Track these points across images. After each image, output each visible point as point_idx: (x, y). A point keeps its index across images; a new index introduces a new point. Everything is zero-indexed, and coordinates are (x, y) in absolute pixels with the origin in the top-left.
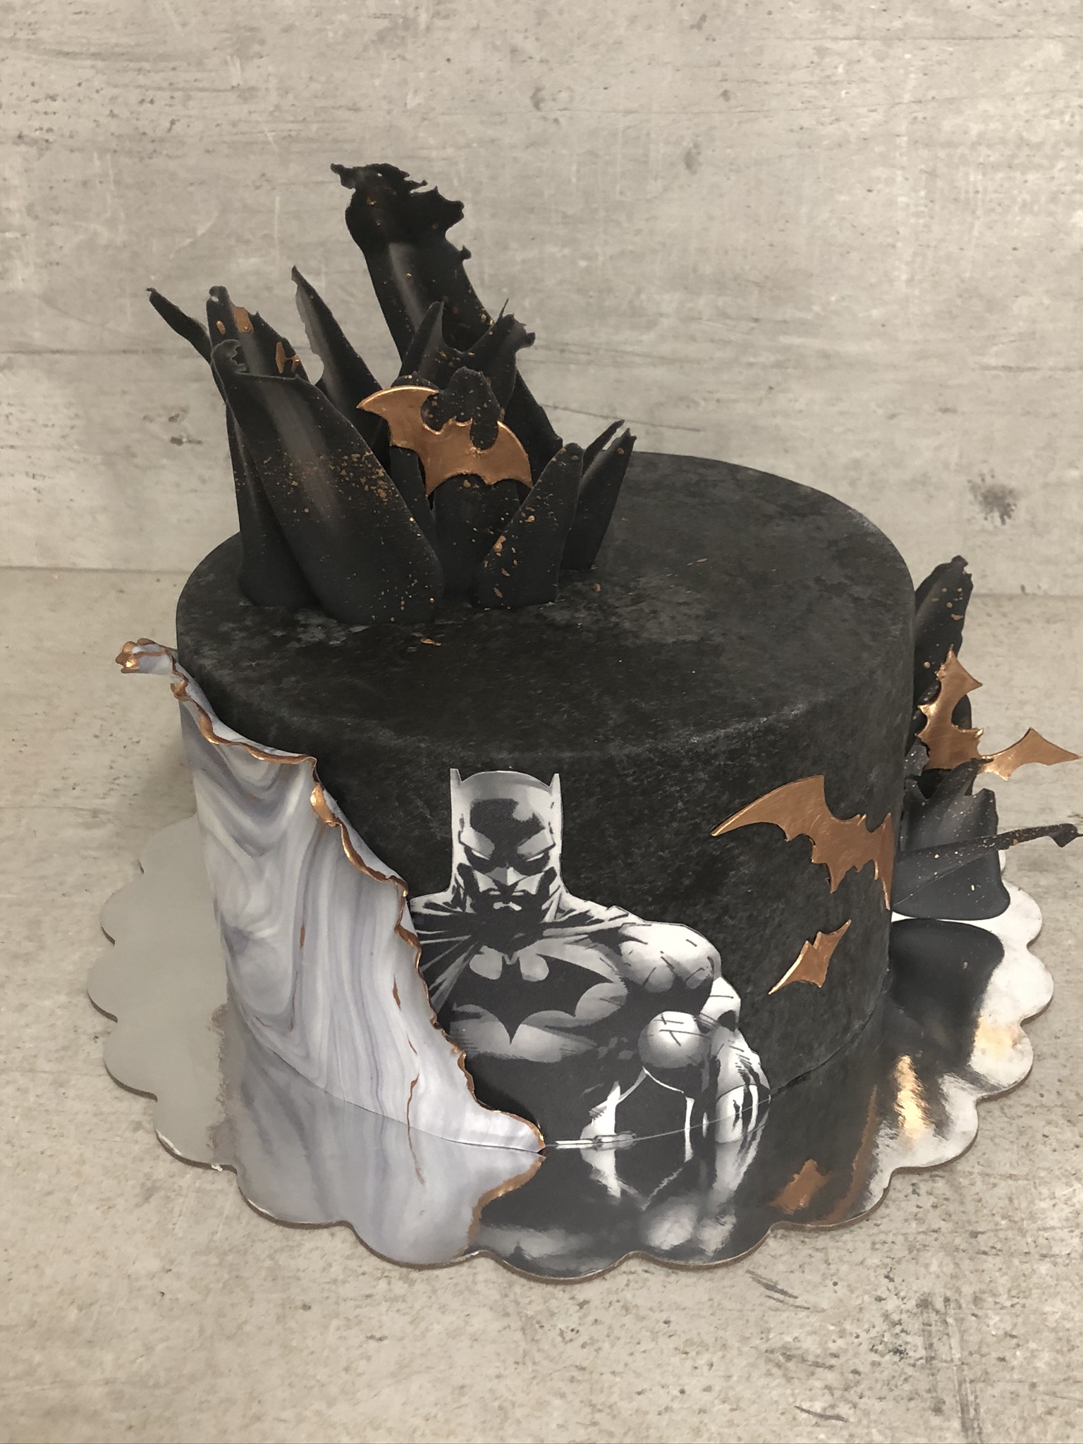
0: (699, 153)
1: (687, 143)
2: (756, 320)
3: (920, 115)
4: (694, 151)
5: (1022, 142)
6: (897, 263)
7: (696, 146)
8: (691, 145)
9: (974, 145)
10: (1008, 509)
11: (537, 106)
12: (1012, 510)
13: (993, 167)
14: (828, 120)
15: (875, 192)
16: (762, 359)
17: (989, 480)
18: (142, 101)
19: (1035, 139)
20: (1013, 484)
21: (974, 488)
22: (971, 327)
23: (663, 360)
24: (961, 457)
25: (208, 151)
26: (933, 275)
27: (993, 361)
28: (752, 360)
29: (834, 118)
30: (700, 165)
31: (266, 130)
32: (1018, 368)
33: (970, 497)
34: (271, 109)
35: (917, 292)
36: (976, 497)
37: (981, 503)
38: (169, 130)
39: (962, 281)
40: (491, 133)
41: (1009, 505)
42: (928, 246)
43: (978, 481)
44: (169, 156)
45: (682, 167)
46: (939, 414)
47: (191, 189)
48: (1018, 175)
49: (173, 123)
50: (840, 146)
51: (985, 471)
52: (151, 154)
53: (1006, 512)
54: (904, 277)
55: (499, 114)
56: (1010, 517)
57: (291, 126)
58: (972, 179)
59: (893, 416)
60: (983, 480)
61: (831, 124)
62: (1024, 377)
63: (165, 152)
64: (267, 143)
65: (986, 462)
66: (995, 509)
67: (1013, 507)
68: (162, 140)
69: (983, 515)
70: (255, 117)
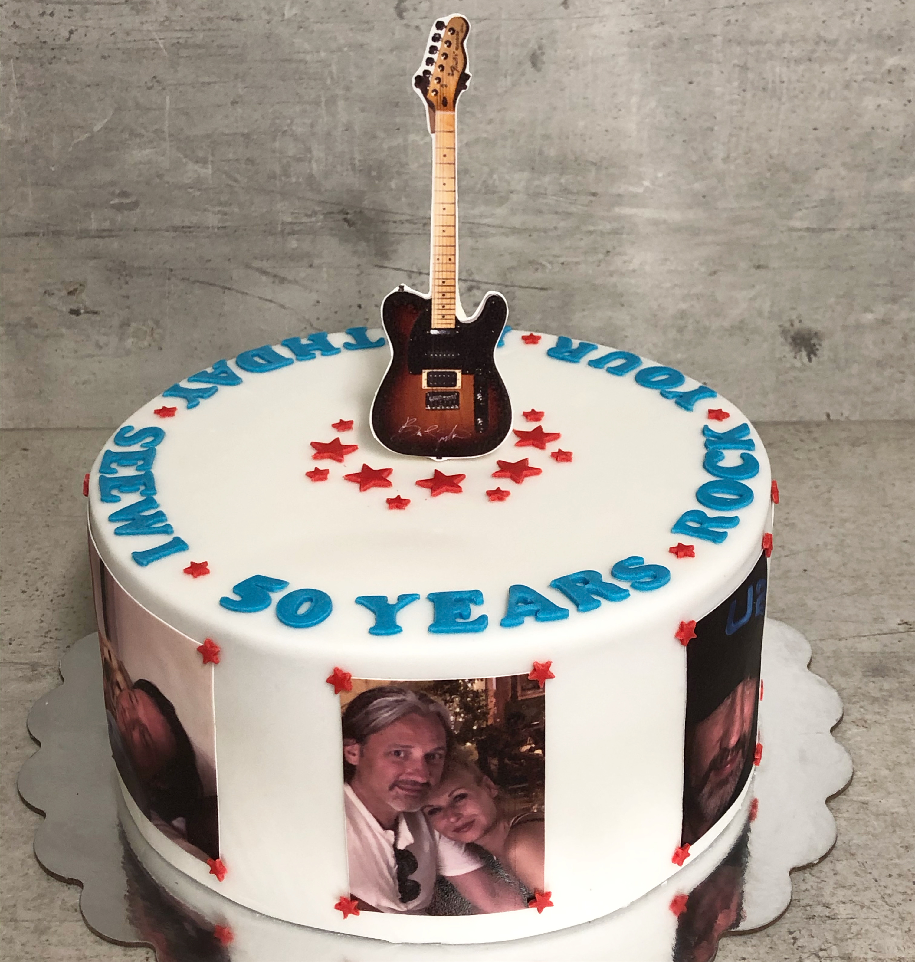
0: (543, 54)
1: (533, 45)
2: (594, 194)
3: (733, 19)
4: (539, 52)
5: (819, 40)
6: (715, 144)
7: (540, 48)
8: (536, 47)
9: (779, 43)
10: (814, 348)
11: (400, 15)
12: (817, 349)
13: (795, 61)
14: (655, 24)
15: (695, 84)
16: (600, 227)
17: (797, 325)
18: (44, 13)
19: (830, 36)
20: (817, 327)
21: (784, 332)
22: (780, 196)
23: (514, 231)
24: (772, 306)
25: (103, 57)
26: (746, 153)
27: (797, 224)
28: (591, 228)
29: (659, 22)
30: (544, 63)
31: (156, 37)
32: (820, 229)
33: (781, 339)
34: (162, 20)
35: (732, 167)
36: (786, 339)
37: (791, 344)
38: (68, 39)
39: (771, 157)
40: (360, 38)
41: (814, 345)
42: (741, 128)
43: (787, 325)
44: (68, 62)
45: (528, 65)
46: (753, 270)
47: (88, 90)
48: (816, 66)
49: (71, 32)
50: (664, 45)
51: (794, 317)
52: (52, 59)
53: (812, 351)
54: (722, 155)
55: (367, 22)
56: (815, 355)
57: (179, 34)
58: (777, 70)
59: (715, 273)
60: (792, 325)
61: (657, 27)
62: (826, 236)
63: (64, 58)
64: (158, 49)
65: (793, 309)
66: (803, 349)
67: (818, 347)
68: (61, 47)
69: (793, 354)
70: (146, 27)
